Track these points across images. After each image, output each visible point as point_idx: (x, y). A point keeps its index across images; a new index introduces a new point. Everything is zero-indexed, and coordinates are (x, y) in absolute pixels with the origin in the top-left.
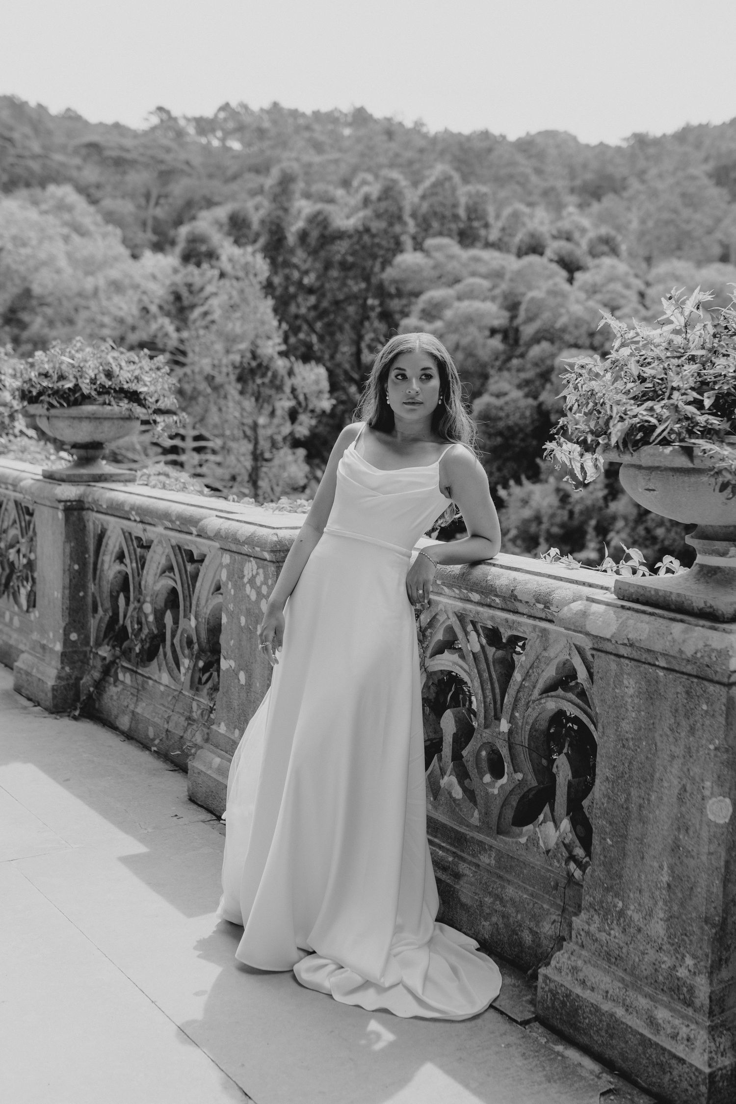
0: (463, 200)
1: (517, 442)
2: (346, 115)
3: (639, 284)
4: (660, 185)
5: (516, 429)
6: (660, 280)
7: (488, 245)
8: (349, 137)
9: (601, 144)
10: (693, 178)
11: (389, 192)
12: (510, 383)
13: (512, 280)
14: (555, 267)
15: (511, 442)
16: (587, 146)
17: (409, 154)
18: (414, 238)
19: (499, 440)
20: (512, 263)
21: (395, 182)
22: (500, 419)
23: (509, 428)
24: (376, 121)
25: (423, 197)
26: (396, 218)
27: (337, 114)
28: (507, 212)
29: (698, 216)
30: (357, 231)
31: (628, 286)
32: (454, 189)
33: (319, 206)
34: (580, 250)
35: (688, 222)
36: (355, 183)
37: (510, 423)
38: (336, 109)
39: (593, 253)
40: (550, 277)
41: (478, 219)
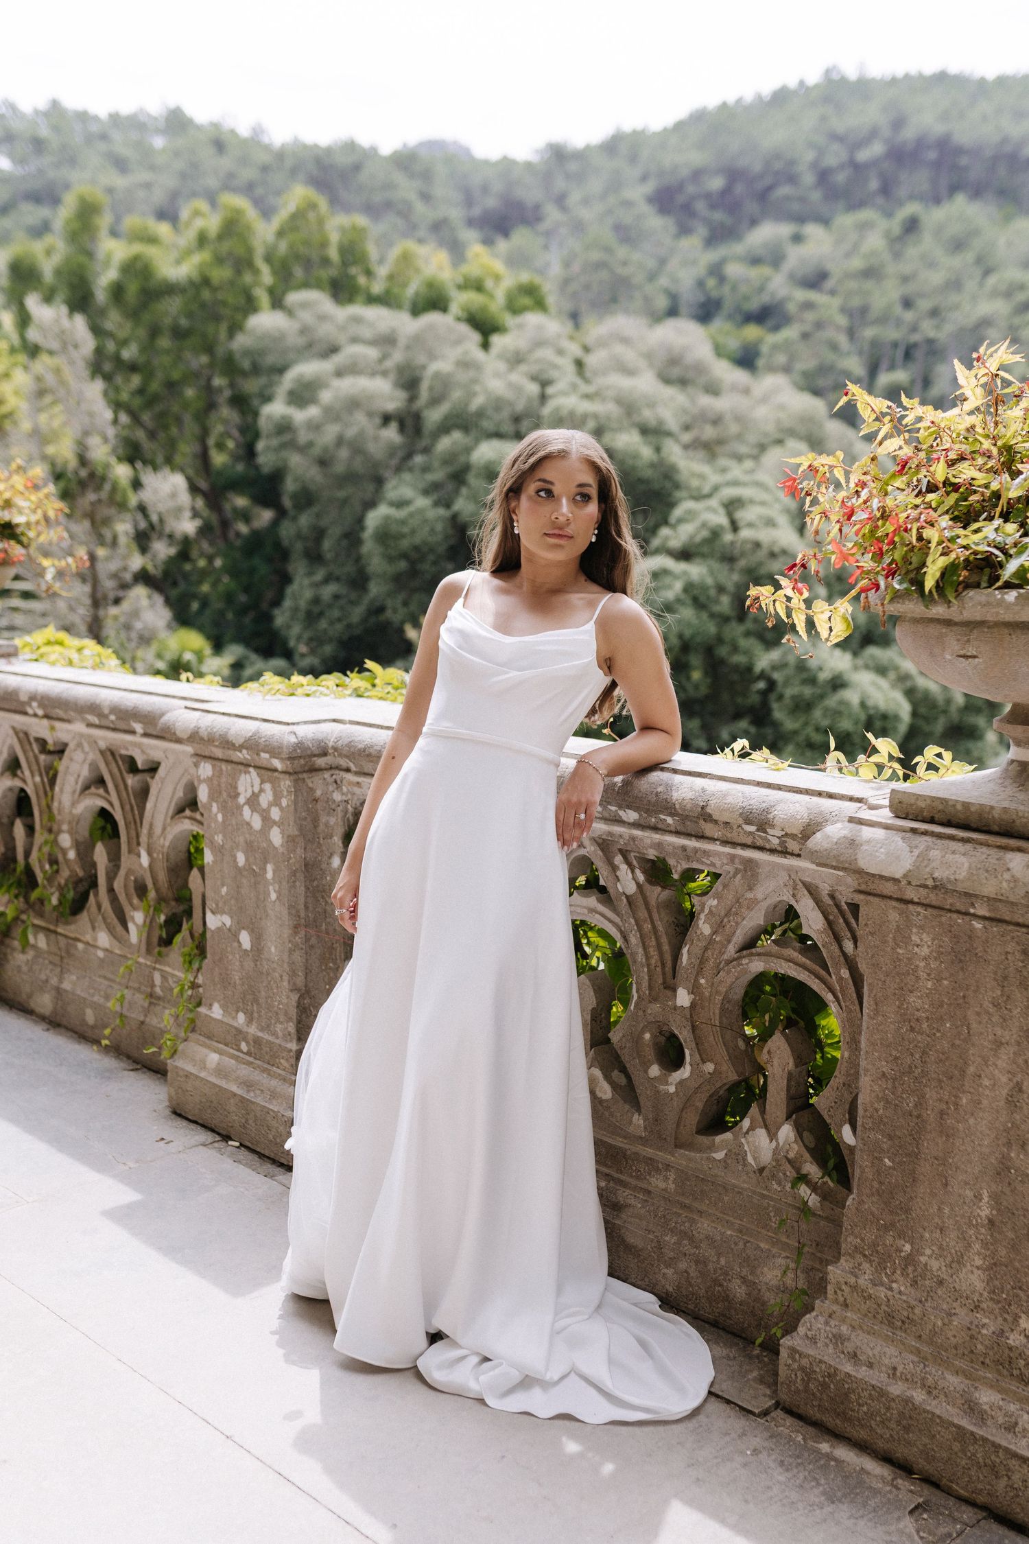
0: (334, 238)
2: (156, 119)
3: (574, 349)
4: (586, 214)
6: (603, 343)
7: (372, 300)
8: (164, 150)
9: (505, 158)
10: (628, 204)
11: (232, 227)
12: (414, 489)
13: (407, 348)
14: (465, 329)
15: (418, 566)
16: (486, 162)
17: (248, 174)
18: (271, 291)
19: (403, 565)
20: (404, 324)
21: (239, 212)
22: (403, 536)
23: (416, 548)
24: (198, 128)
25: (280, 234)
26: (243, 263)
27: (142, 118)
28: (394, 253)
29: (636, 256)
30: (192, 283)
31: (560, 352)
32: (321, 222)
33: (137, 248)
34: (496, 304)
35: (625, 263)
36: (185, 214)
38: (141, 110)
39: (514, 308)
40: (458, 342)
41: (355, 263)
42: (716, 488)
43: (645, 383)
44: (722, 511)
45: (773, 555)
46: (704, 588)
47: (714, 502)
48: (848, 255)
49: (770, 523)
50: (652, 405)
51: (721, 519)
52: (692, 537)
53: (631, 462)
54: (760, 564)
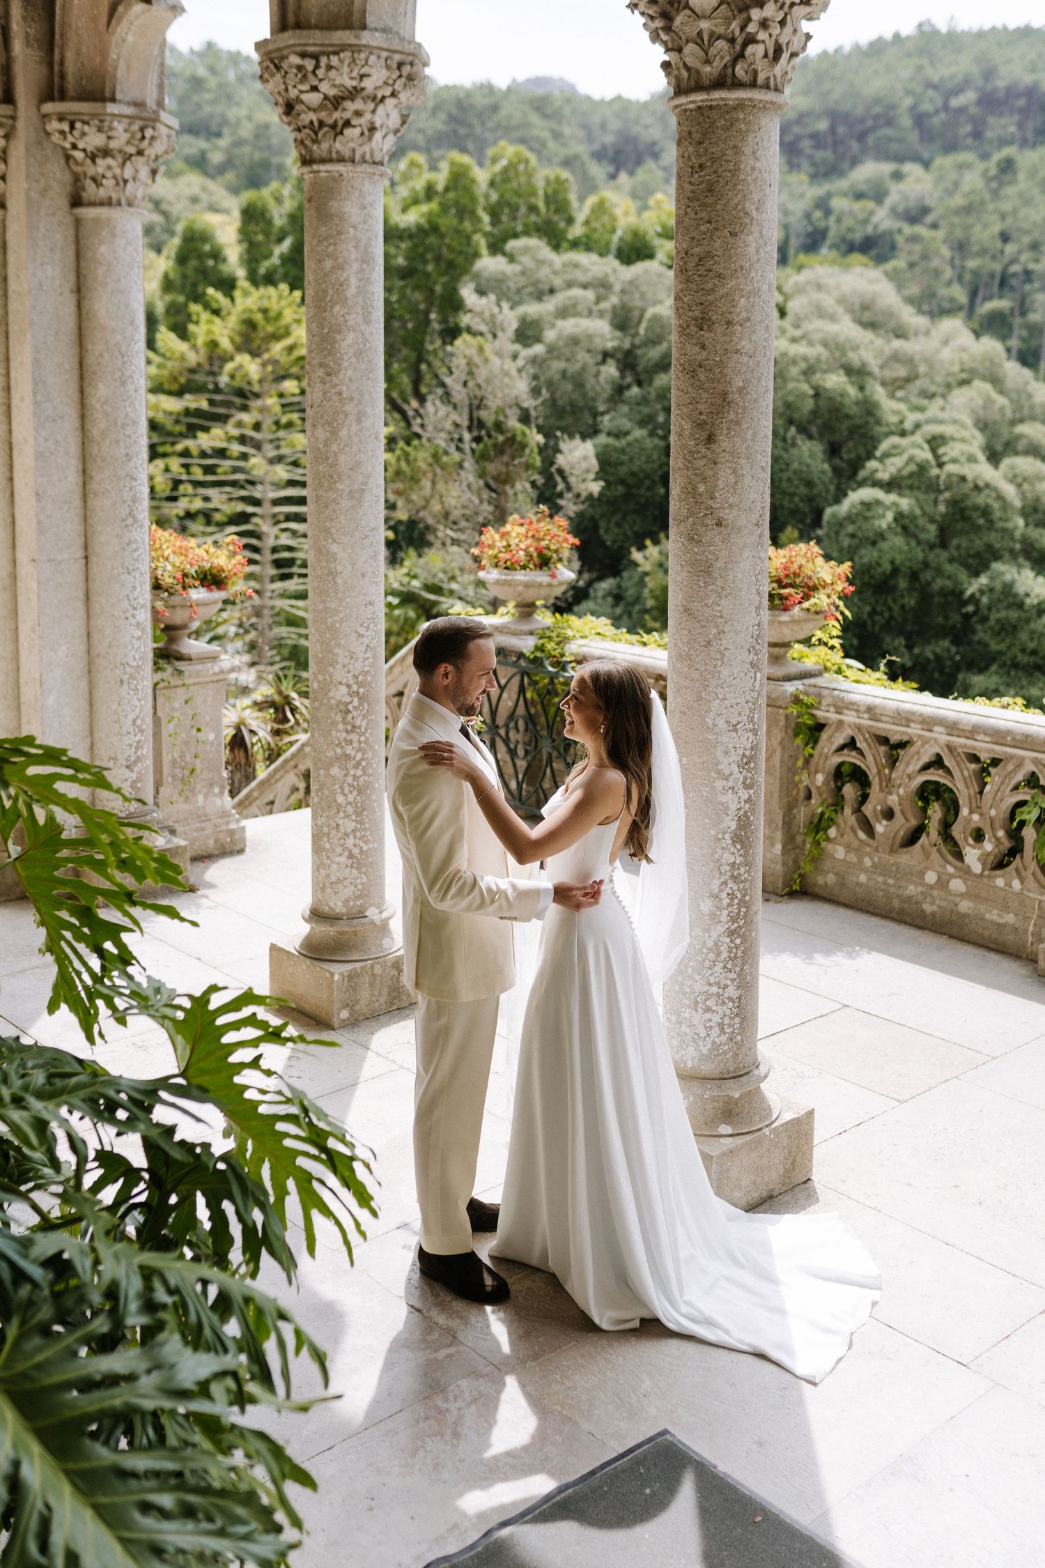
0: (540, 184)
1: (642, 491)
5: (642, 475)
7: (575, 245)
9: (619, 98)
11: (459, 182)
12: (631, 420)
13: (623, 292)
15: (634, 491)
18: (490, 238)
19: (621, 489)
20: (615, 270)
22: (622, 463)
23: (633, 474)
25: (494, 183)
28: (592, 200)
30: (421, 230)
32: (529, 173)
37: (635, 469)
41: (558, 211)
42: (917, 426)
43: (846, 328)
44: (926, 446)
45: (977, 488)
46: (913, 518)
47: (918, 438)
48: (950, 193)
49: (972, 459)
50: (856, 348)
51: (925, 455)
52: (899, 471)
53: (839, 399)
54: (966, 496)
